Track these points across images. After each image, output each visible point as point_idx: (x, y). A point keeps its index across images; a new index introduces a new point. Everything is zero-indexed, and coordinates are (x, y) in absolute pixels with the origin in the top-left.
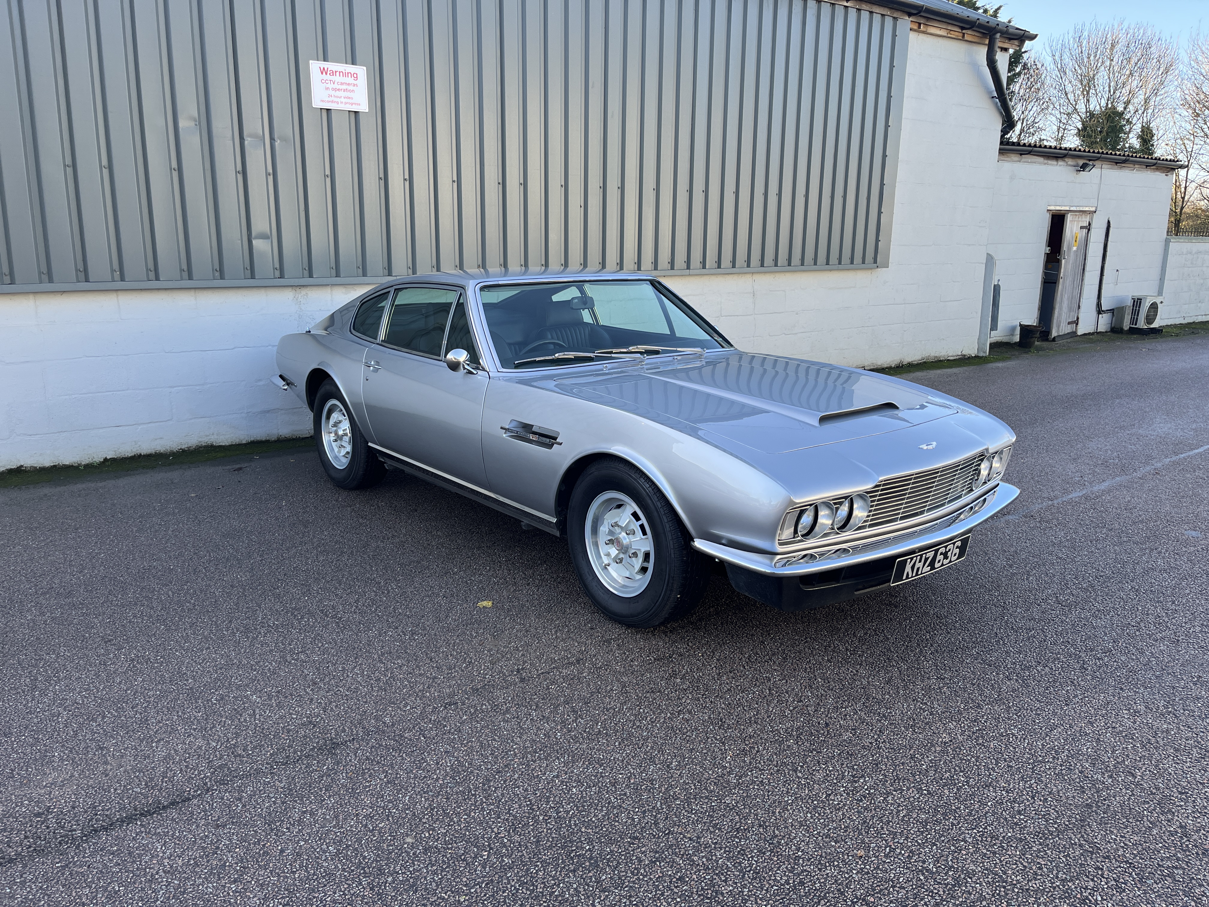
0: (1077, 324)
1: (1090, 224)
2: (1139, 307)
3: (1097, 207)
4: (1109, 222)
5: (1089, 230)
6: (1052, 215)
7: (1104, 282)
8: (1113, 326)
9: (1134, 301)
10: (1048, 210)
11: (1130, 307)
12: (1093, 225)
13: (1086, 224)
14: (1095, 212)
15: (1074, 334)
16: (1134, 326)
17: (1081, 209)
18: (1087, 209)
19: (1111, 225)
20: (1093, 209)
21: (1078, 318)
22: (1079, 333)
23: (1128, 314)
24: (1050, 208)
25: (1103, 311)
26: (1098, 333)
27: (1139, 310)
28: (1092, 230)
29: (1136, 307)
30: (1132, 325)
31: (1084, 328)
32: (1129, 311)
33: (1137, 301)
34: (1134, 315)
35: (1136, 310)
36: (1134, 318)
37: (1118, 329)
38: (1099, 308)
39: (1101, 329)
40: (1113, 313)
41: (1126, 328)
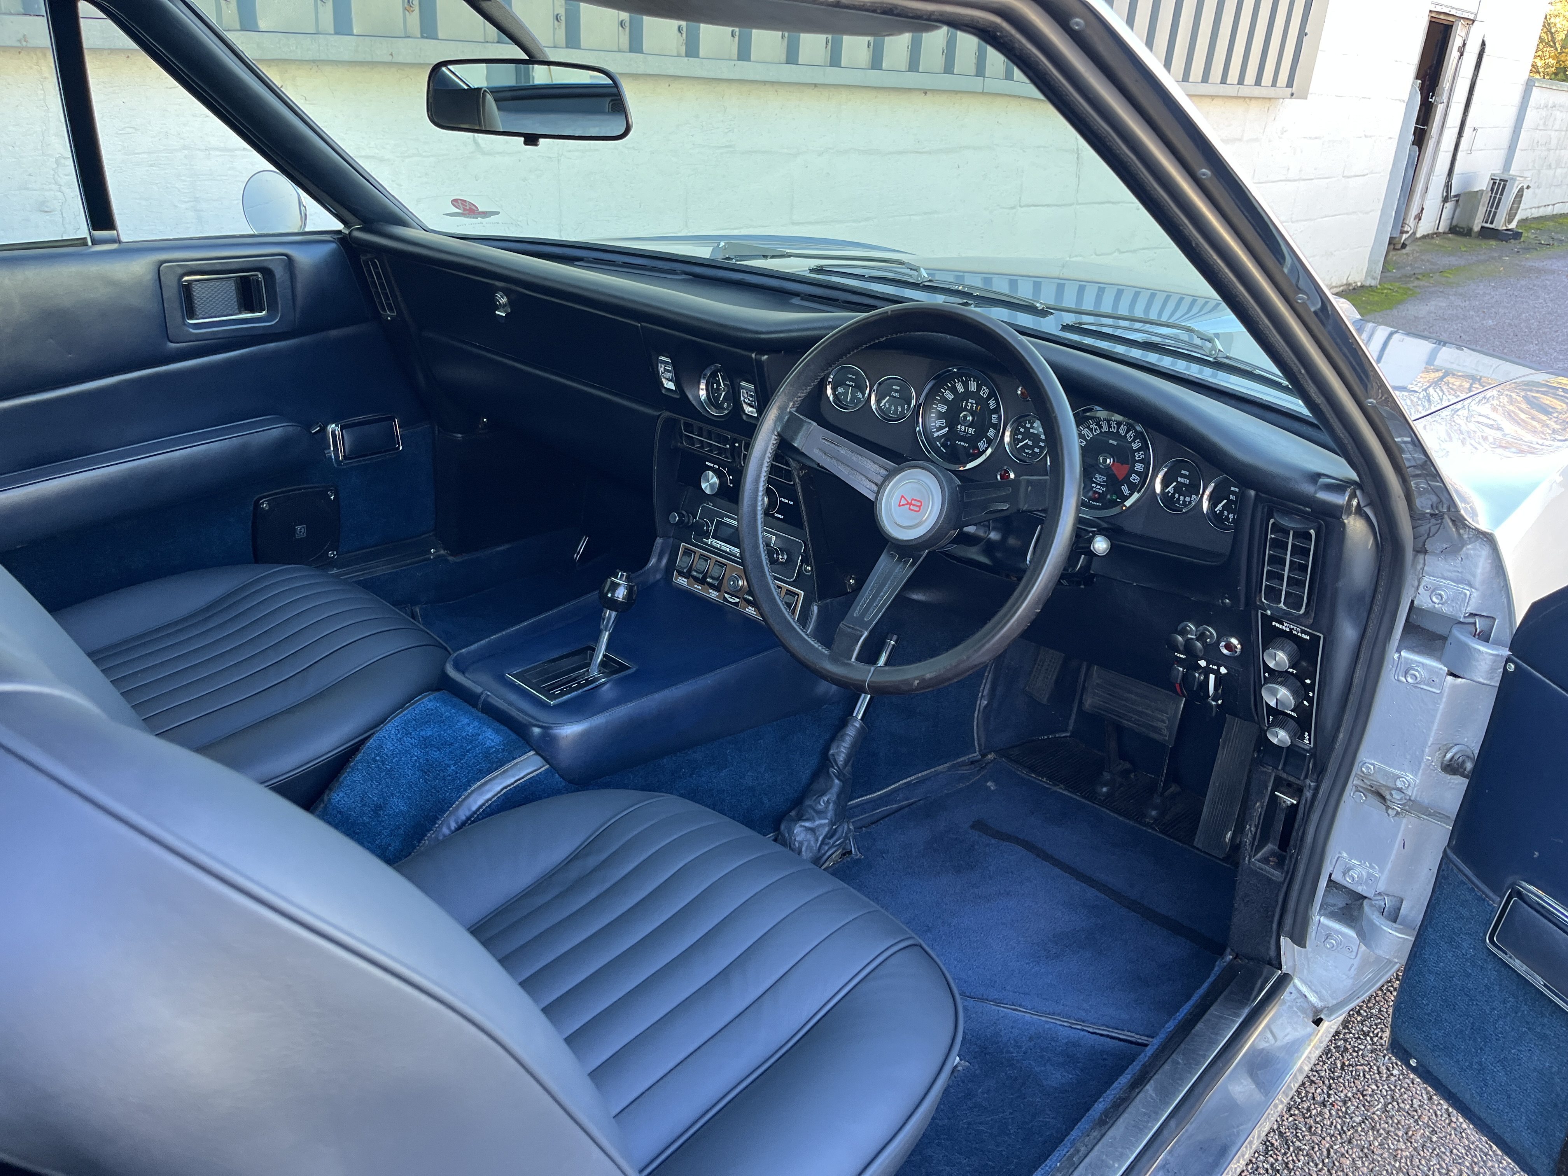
0: (1420, 219)
1: (1464, 44)
2: (1502, 194)
3: (1476, 15)
4: (1483, 44)
5: (1461, 54)
6: (1431, 22)
7: (1461, 147)
8: (1454, 223)
9: (1494, 183)
10: (1429, 10)
11: (1487, 192)
12: (1467, 47)
13: (1461, 44)
14: (1474, 21)
15: (1415, 236)
16: (1488, 225)
17: (1463, 15)
18: (1467, 15)
19: (1486, 50)
20: (1472, 17)
21: (1423, 209)
22: (1418, 235)
23: (1483, 206)
24: (1432, 7)
25: (1450, 197)
26: (1439, 233)
27: (1499, 201)
28: (1465, 54)
29: (1496, 193)
30: (1486, 222)
31: (1425, 227)
32: (1485, 200)
33: (1499, 184)
34: (1492, 207)
35: (1495, 197)
36: (1490, 211)
37: (1463, 228)
38: (1447, 192)
39: (1441, 230)
40: (1457, 201)
41: (1476, 228)
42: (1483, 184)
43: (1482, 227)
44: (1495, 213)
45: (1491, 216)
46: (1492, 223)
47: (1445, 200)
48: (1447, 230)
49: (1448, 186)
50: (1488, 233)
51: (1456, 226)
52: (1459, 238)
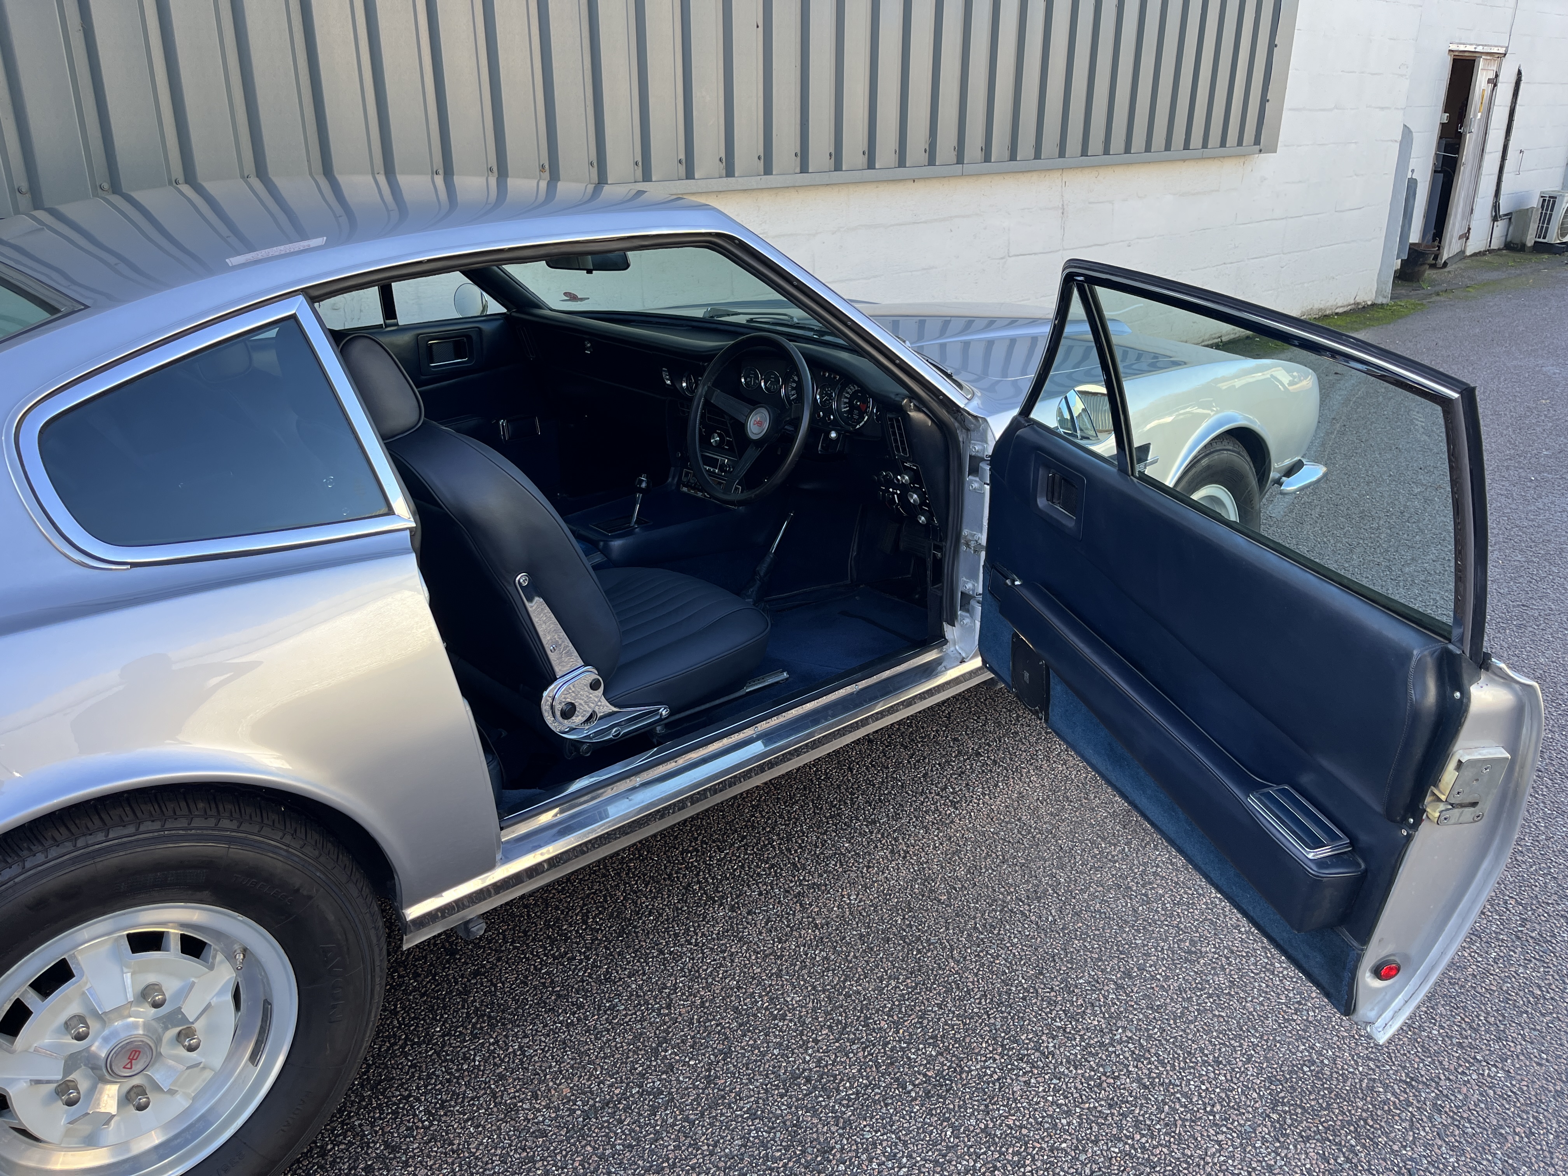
0: (1467, 239)
1: (1497, 76)
2: (1552, 210)
3: (1507, 48)
4: (1519, 73)
5: (1495, 85)
6: (1454, 60)
7: (1506, 170)
8: (1509, 239)
9: (1544, 200)
10: (1450, 51)
11: (1537, 209)
12: (1501, 78)
13: (1492, 75)
14: (1505, 54)
15: (1461, 255)
16: (1541, 240)
17: (1489, 51)
18: (1495, 50)
19: (1523, 78)
20: (1502, 51)
21: (1469, 229)
22: (1468, 253)
23: (1535, 222)
24: (1453, 47)
25: (1500, 217)
26: (1490, 251)
27: (1551, 215)
28: (1499, 85)
29: (1547, 210)
30: (1539, 237)
31: (1475, 245)
32: (1536, 217)
33: (1549, 201)
34: (1543, 223)
35: (1546, 214)
36: (1542, 227)
37: (1517, 244)
38: (1495, 211)
39: (1494, 246)
40: (1510, 219)
41: (1530, 243)
42: (1535, 202)
43: (1536, 242)
44: (1547, 228)
45: (1543, 231)
46: (1544, 238)
47: (1495, 219)
48: (1502, 247)
49: (1496, 206)
50: (1541, 248)
51: (1511, 242)
52: (1511, 254)
